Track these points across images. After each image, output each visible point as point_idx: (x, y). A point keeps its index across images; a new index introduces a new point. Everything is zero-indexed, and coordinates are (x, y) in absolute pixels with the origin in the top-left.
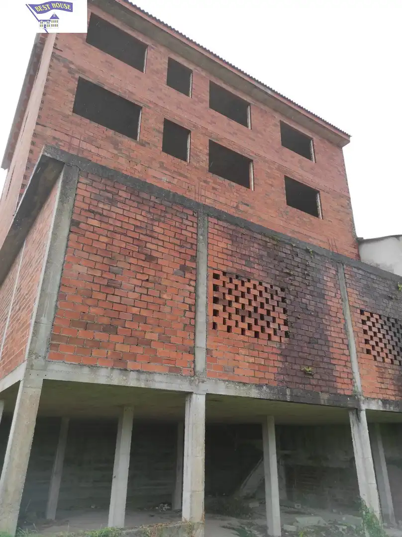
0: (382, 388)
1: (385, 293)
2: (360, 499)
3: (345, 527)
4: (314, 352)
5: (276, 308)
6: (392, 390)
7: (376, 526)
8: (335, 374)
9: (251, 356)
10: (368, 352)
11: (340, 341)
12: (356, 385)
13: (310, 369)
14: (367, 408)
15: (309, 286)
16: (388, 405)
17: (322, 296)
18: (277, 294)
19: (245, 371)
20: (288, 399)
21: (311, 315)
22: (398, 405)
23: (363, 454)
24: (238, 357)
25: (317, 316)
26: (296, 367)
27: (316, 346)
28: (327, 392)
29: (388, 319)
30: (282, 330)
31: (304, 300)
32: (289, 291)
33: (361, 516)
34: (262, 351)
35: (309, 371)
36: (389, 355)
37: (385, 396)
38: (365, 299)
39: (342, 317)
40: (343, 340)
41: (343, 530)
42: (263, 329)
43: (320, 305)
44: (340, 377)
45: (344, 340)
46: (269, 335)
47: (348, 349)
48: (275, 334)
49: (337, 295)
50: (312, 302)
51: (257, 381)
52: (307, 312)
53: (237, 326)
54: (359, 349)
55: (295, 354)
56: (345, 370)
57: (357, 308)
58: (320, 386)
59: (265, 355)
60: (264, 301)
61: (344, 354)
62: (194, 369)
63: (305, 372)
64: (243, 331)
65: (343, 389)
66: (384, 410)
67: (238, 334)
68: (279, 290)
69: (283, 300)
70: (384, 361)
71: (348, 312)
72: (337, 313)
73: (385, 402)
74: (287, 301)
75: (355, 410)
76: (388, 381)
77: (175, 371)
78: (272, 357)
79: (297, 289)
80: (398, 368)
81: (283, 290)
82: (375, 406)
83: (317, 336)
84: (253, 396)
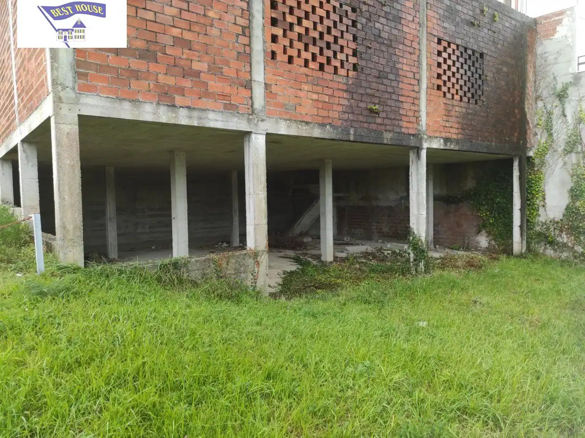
0: (446, 127)
1: (468, 18)
2: (409, 227)
3: (390, 252)
4: (382, 87)
5: (345, 34)
6: (456, 128)
7: (420, 248)
8: (401, 112)
9: (315, 93)
10: (439, 88)
11: (411, 75)
12: (421, 124)
13: (377, 107)
14: (429, 147)
15: (385, 5)
16: (449, 144)
17: (398, 19)
18: (347, 16)
19: (307, 109)
20: (352, 138)
21: (383, 43)
22: (459, 144)
23: (418, 190)
24: (301, 94)
25: (391, 46)
26: (362, 105)
27: (385, 81)
28: (390, 131)
29: (466, 49)
30: (350, 61)
31: (377, 25)
32: (361, 11)
33: (409, 242)
34: (327, 87)
35: (376, 109)
36: (459, 91)
37: (448, 134)
38: (446, 25)
39: (417, 47)
40: (414, 75)
41: (388, 254)
42: (329, 60)
43: (395, 32)
44: (406, 116)
45: (416, 75)
46: (336, 68)
47: (418, 85)
48: (342, 66)
49: (415, 18)
50: (387, 27)
51: (320, 120)
52: (380, 40)
53: (299, 56)
54: (430, 85)
55: (361, 91)
56: (412, 108)
57: (435, 36)
58: (386, 125)
59: (330, 92)
60: (332, 25)
61: (413, 91)
62: (252, 106)
63: (371, 111)
64: (306, 62)
65: (407, 127)
66: (445, 148)
67: (301, 66)
68: (349, 9)
69: (354, 23)
70: (453, 98)
71: (424, 41)
72: (412, 41)
73: (447, 140)
74: (359, 26)
75: (416, 149)
76: (453, 119)
77: (230, 108)
78: (337, 94)
79: (371, 9)
80: (466, 105)
81: (354, 10)
82: (437, 144)
83: (387, 70)
84: (315, 136)
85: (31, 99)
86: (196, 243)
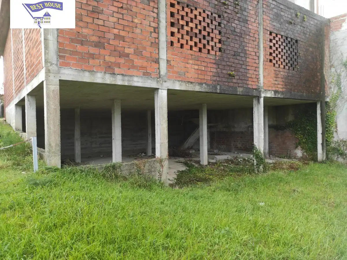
0: (275, 84)
1: (288, 19)
2: (253, 145)
3: (242, 159)
4: (236, 61)
5: (214, 30)
6: (281, 85)
7: (260, 157)
8: (248, 75)
9: (196, 65)
10: (271, 61)
11: (253, 54)
12: (260, 82)
13: (233, 73)
14: (265, 96)
15: (238, 13)
16: (277, 94)
17: (246, 21)
18: (215, 20)
19: (192, 74)
20: (218, 91)
21: (237, 35)
22: (283, 94)
23: (259, 121)
24: (188, 66)
25: (242, 37)
26: (224, 72)
27: (238, 57)
28: (241, 87)
29: (287, 38)
30: (217, 46)
31: (233, 25)
32: (224, 17)
33: (253, 154)
34: (204, 61)
35: (233, 74)
36: (283, 63)
37: (276, 88)
38: (275, 24)
39: (257, 37)
40: (256, 53)
41: (241, 160)
42: (204, 46)
43: (244, 28)
44: (251, 78)
45: (257, 53)
46: (209, 50)
47: (258, 59)
48: (212, 49)
49: (256, 20)
50: (239, 26)
51: (199, 81)
52: (235, 33)
53: (187, 44)
54: (266, 60)
55: (224, 63)
56: (255, 73)
57: (268, 30)
58: (238, 83)
59: (205, 64)
60: (206, 25)
61: (255, 63)
62: (159, 73)
63: (230, 75)
64: (191, 47)
65: (251, 85)
66: (275, 97)
67: (188, 50)
68: (217, 16)
69: (220, 24)
70: (279, 67)
71: (261, 33)
72: (254, 34)
73: (276, 92)
74: (222, 26)
75: (257, 97)
76: (280, 79)
77: (147, 74)
78: (209, 65)
79: (230, 16)
80: (287, 71)
81: (219, 16)
82: (269, 95)
83: (239, 51)
84: (196, 90)
85: (33, 70)
86: (126, 154)
